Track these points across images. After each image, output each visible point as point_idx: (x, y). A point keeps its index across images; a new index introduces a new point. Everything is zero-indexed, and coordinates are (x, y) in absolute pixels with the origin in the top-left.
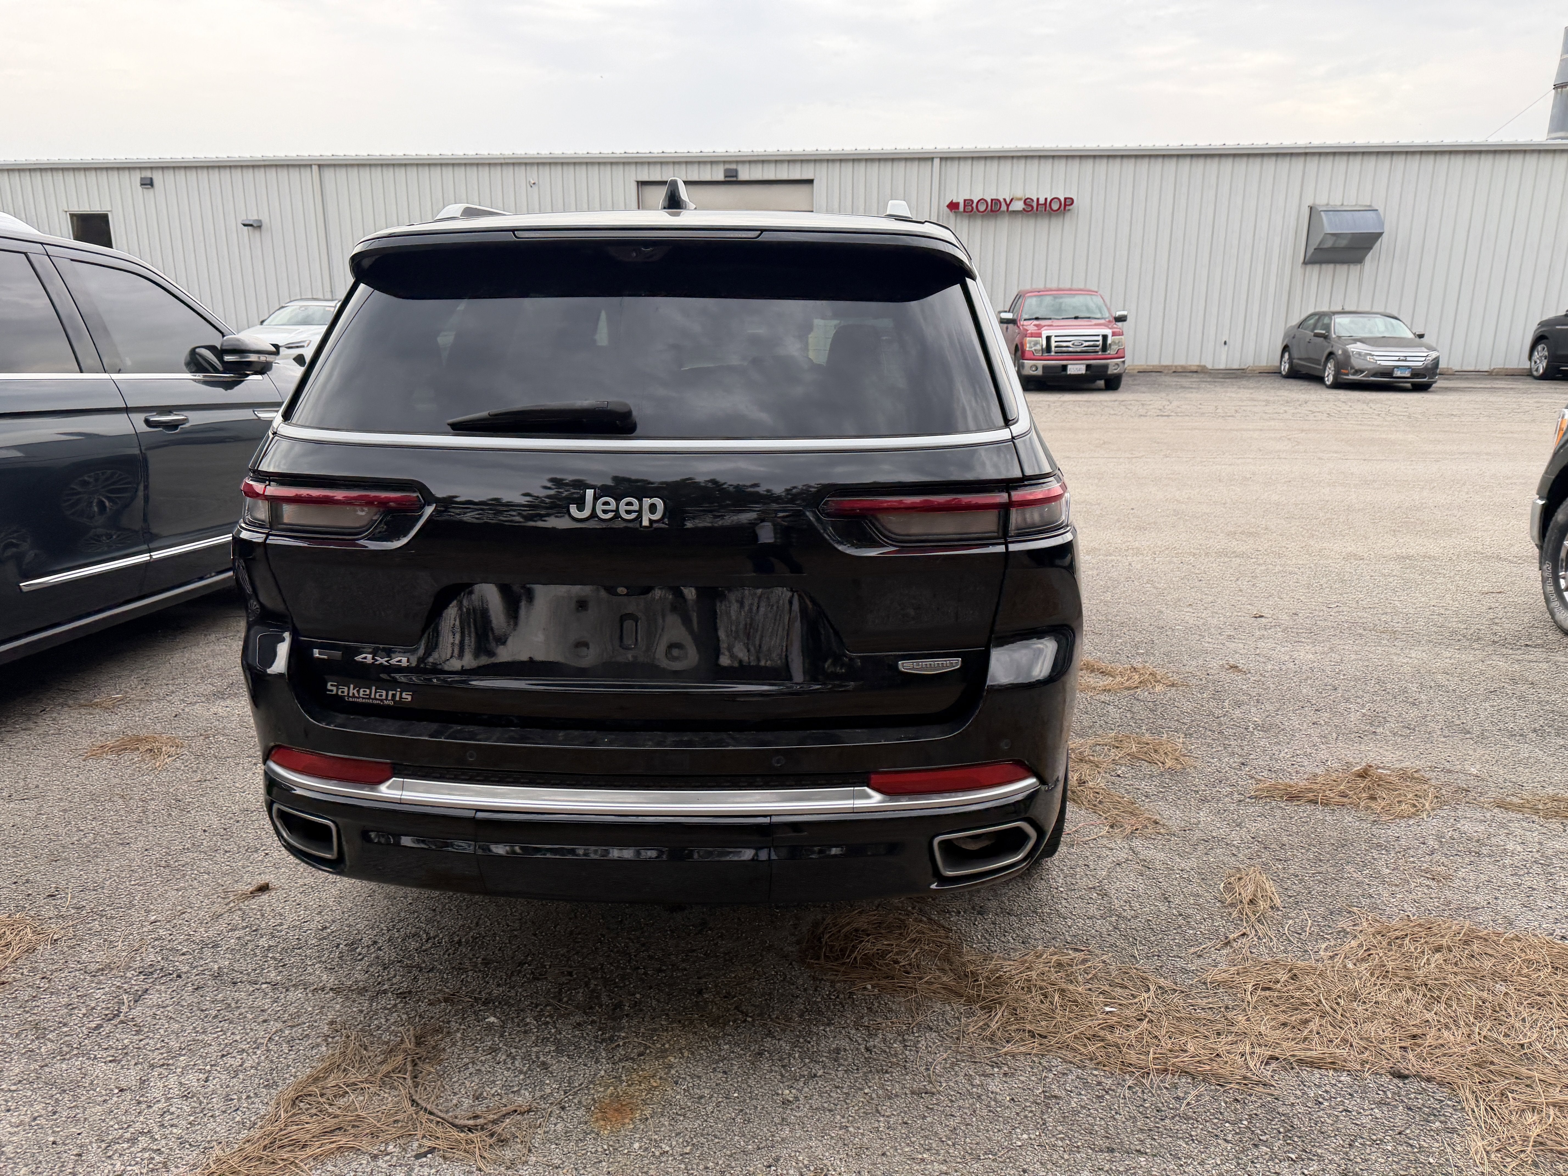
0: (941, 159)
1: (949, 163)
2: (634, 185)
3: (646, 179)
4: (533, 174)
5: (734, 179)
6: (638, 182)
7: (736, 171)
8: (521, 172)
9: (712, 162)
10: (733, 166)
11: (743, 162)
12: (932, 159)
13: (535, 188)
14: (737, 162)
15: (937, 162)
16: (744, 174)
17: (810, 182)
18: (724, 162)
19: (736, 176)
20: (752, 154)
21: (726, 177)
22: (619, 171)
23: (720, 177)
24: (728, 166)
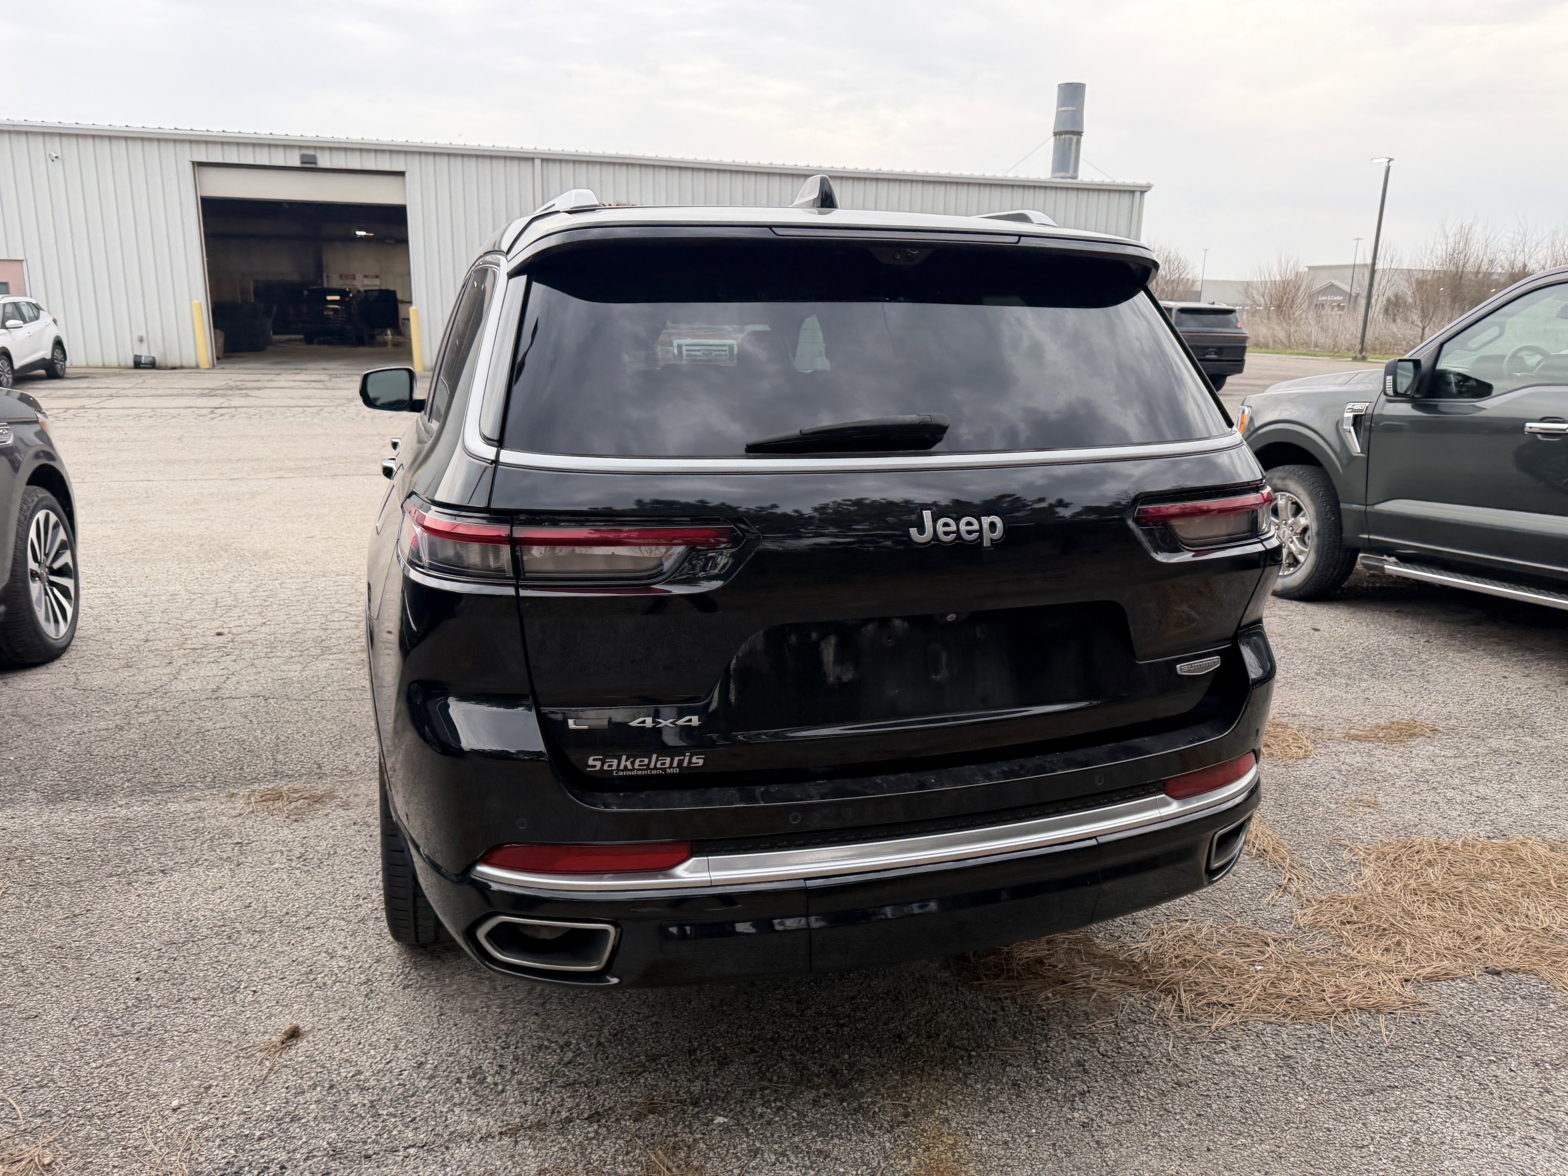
0: (542, 160)
1: (551, 164)
2: (190, 166)
3: (204, 160)
4: (55, 147)
5: (313, 166)
6: (193, 163)
7: (314, 157)
8: (37, 143)
9: (287, 146)
10: (311, 152)
11: (322, 148)
12: (533, 159)
13: (58, 163)
14: (315, 148)
15: (538, 162)
16: (324, 161)
17: (402, 174)
18: (300, 147)
19: (315, 163)
20: (332, 140)
21: (303, 163)
22: (169, 150)
23: (297, 163)
24: (305, 152)
